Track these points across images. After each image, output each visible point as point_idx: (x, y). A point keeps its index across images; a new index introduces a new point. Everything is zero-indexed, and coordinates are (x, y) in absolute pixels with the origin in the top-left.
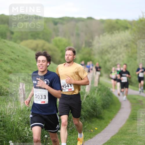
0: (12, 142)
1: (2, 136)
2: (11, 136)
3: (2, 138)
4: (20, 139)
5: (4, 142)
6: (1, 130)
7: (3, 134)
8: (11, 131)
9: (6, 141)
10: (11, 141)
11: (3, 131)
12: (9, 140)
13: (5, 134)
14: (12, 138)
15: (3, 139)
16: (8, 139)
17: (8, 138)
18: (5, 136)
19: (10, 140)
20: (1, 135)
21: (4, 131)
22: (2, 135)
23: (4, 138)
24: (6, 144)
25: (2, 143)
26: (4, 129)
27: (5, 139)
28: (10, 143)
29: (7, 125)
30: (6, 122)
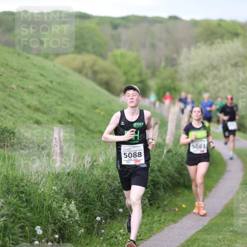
0: (41, 229)
1: (24, 218)
2: (39, 218)
3: (24, 221)
4: (54, 223)
5: (27, 228)
6: (22, 207)
7: (24, 214)
8: (38, 210)
9: (31, 226)
10: (39, 227)
11: (25, 209)
12: (36, 224)
13: (29, 215)
14: (41, 222)
15: (25, 223)
16: (33, 223)
17: (35, 221)
18: (28, 218)
19: (38, 225)
20: (22, 217)
21: (27, 209)
24: (30, 231)
25: (23, 231)
26: (27, 206)
27: (28, 223)
28: (36, 229)
29: (32, 200)
30: (30, 194)
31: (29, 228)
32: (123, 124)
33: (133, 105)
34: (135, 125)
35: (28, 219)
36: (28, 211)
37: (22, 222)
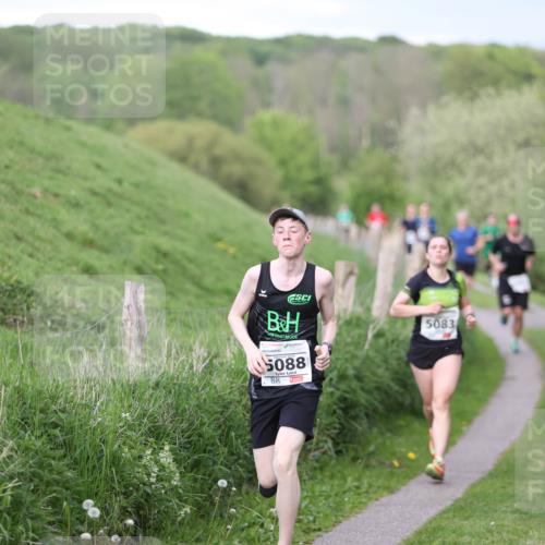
0: (95, 506)
1: (58, 483)
2: (92, 482)
3: (59, 488)
4: (124, 494)
5: (65, 503)
6: (54, 459)
7: (60, 473)
8: (90, 465)
9: (74, 499)
10: (90, 501)
11: (61, 463)
12: (84, 495)
13: (69, 474)
14: (96, 490)
15: (60, 492)
16: (79, 493)
17: (82, 488)
18: (67, 481)
19: (88, 498)
20: (55, 480)
21: (66, 461)
22: (56, 477)
23: (67, 489)
24: (72, 510)
25: (56, 510)
26: (65, 456)
27: (68, 492)
28: (85, 507)
29: (76, 442)
30: (72, 429)
31: (69, 504)
32: (263, 294)
33: (290, 251)
34: (291, 299)
35: (67, 485)
36: (67, 465)
37: (55, 491)
